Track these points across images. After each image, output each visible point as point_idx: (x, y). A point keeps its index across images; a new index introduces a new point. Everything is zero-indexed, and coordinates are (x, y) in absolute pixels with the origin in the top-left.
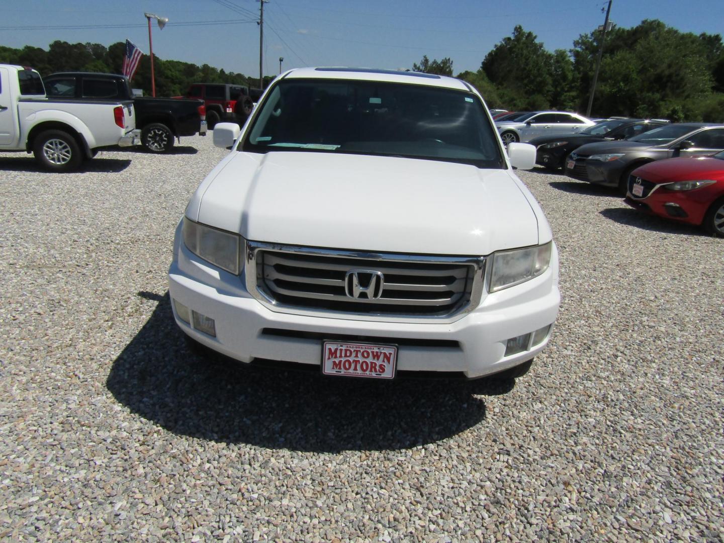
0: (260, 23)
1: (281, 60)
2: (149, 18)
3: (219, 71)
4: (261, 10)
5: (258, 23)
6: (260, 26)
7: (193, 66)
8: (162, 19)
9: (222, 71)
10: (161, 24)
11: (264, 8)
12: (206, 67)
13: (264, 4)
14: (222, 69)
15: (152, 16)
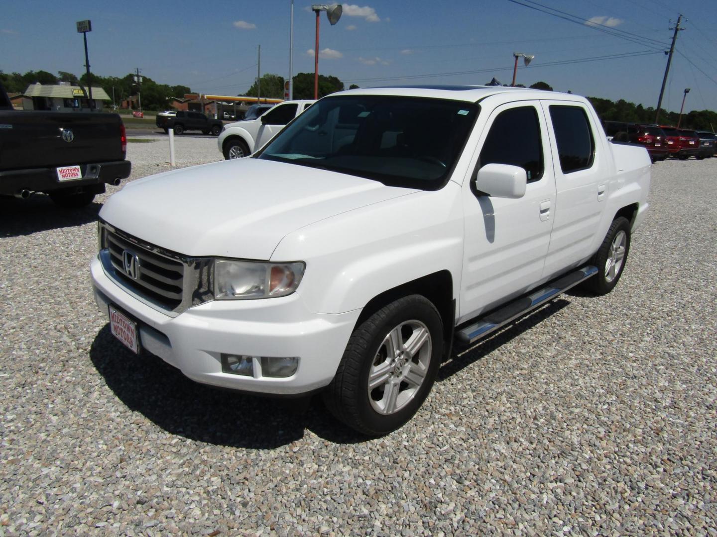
0: (670, 53)
1: (687, 91)
2: (517, 57)
3: (636, 107)
4: (674, 38)
5: (666, 53)
6: (668, 56)
7: (608, 102)
8: (529, 56)
9: (640, 106)
10: (527, 61)
11: (678, 35)
12: (622, 102)
13: (679, 32)
14: (640, 105)
15: (519, 55)
